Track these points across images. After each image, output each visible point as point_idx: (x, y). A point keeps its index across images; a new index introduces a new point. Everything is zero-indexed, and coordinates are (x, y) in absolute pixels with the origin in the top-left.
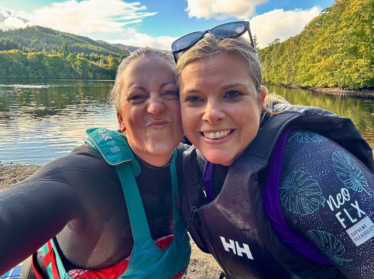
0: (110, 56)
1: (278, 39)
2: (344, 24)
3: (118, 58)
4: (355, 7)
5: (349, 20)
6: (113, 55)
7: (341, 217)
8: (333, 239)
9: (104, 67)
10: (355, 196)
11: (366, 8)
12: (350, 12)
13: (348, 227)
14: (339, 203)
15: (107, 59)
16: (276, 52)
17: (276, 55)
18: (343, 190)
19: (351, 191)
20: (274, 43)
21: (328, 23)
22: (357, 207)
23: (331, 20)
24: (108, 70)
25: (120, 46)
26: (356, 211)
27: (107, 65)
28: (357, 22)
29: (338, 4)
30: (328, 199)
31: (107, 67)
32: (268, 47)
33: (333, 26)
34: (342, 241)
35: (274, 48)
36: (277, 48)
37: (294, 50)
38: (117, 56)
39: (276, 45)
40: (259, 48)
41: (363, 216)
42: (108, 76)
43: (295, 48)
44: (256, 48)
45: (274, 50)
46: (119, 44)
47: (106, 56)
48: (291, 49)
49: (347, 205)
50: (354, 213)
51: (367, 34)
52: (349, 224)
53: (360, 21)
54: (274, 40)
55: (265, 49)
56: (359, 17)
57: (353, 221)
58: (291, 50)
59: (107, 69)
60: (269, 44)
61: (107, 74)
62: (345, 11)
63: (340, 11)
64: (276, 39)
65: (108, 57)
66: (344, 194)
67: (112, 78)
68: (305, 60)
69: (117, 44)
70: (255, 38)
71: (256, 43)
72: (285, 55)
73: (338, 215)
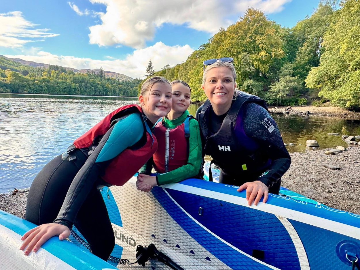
0: (8, 69)
1: (169, 65)
2: (220, 56)
3: (18, 72)
4: (227, 44)
5: (223, 53)
6: (12, 70)
7: (266, 126)
8: (264, 132)
9: (2, 80)
10: (269, 120)
11: (234, 45)
12: (224, 47)
13: (268, 128)
14: (265, 122)
15: (5, 73)
16: (168, 75)
17: (169, 77)
18: (265, 118)
19: (267, 118)
20: (166, 68)
21: (209, 55)
22: (269, 122)
23: (211, 53)
24: (6, 84)
25: (20, 60)
26: (269, 123)
27: (5, 79)
28: (229, 55)
29: (215, 41)
30: (262, 122)
31: (6, 80)
32: (161, 71)
33: (212, 57)
34: (267, 132)
35: (166, 72)
36: (169, 72)
37: (183, 74)
38: (17, 71)
39: (168, 69)
40: (154, 71)
41: (271, 125)
42: (7, 90)
43: (183, 72)
44: (152, 70)
45: (166, 73)
46: (19, 59)
47: (3, 70)
48: (181, 72)
49: (267, 122)
50: (269, 124)
51: (235, 64)
52: (268, 127)
53: (230, 54)
54: (166, 66)
55: (159, 72)
56: (230, 52)
57: (269, 126)
58: (181, 74)
59: (5, 82)
60: (162, 68)
61: (5, 88)
62: (220, 47)
63: (217, 46)
64: (167, 65)
65: (6, 71)
66: (266, 119)
67: (11, 92)
68: (193, 81)
69: (16, 59)
70: (151, 63)
71: (152, 67)
72: (176, 77)
73: (265, 126)
